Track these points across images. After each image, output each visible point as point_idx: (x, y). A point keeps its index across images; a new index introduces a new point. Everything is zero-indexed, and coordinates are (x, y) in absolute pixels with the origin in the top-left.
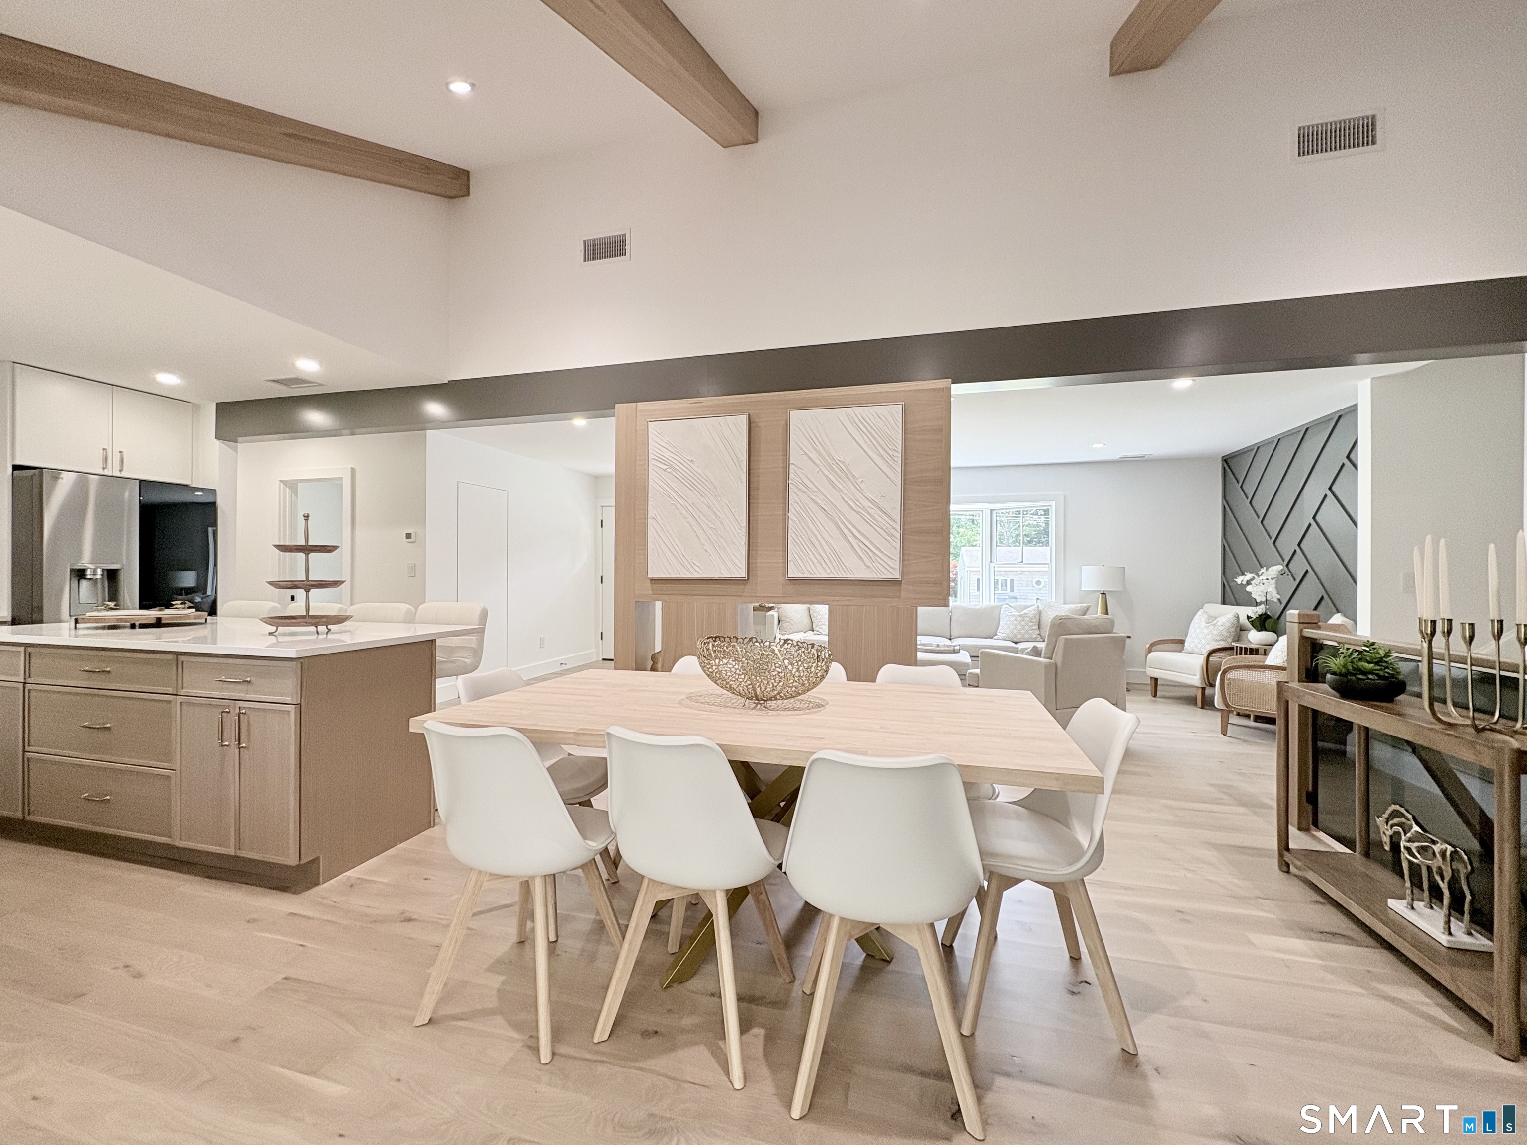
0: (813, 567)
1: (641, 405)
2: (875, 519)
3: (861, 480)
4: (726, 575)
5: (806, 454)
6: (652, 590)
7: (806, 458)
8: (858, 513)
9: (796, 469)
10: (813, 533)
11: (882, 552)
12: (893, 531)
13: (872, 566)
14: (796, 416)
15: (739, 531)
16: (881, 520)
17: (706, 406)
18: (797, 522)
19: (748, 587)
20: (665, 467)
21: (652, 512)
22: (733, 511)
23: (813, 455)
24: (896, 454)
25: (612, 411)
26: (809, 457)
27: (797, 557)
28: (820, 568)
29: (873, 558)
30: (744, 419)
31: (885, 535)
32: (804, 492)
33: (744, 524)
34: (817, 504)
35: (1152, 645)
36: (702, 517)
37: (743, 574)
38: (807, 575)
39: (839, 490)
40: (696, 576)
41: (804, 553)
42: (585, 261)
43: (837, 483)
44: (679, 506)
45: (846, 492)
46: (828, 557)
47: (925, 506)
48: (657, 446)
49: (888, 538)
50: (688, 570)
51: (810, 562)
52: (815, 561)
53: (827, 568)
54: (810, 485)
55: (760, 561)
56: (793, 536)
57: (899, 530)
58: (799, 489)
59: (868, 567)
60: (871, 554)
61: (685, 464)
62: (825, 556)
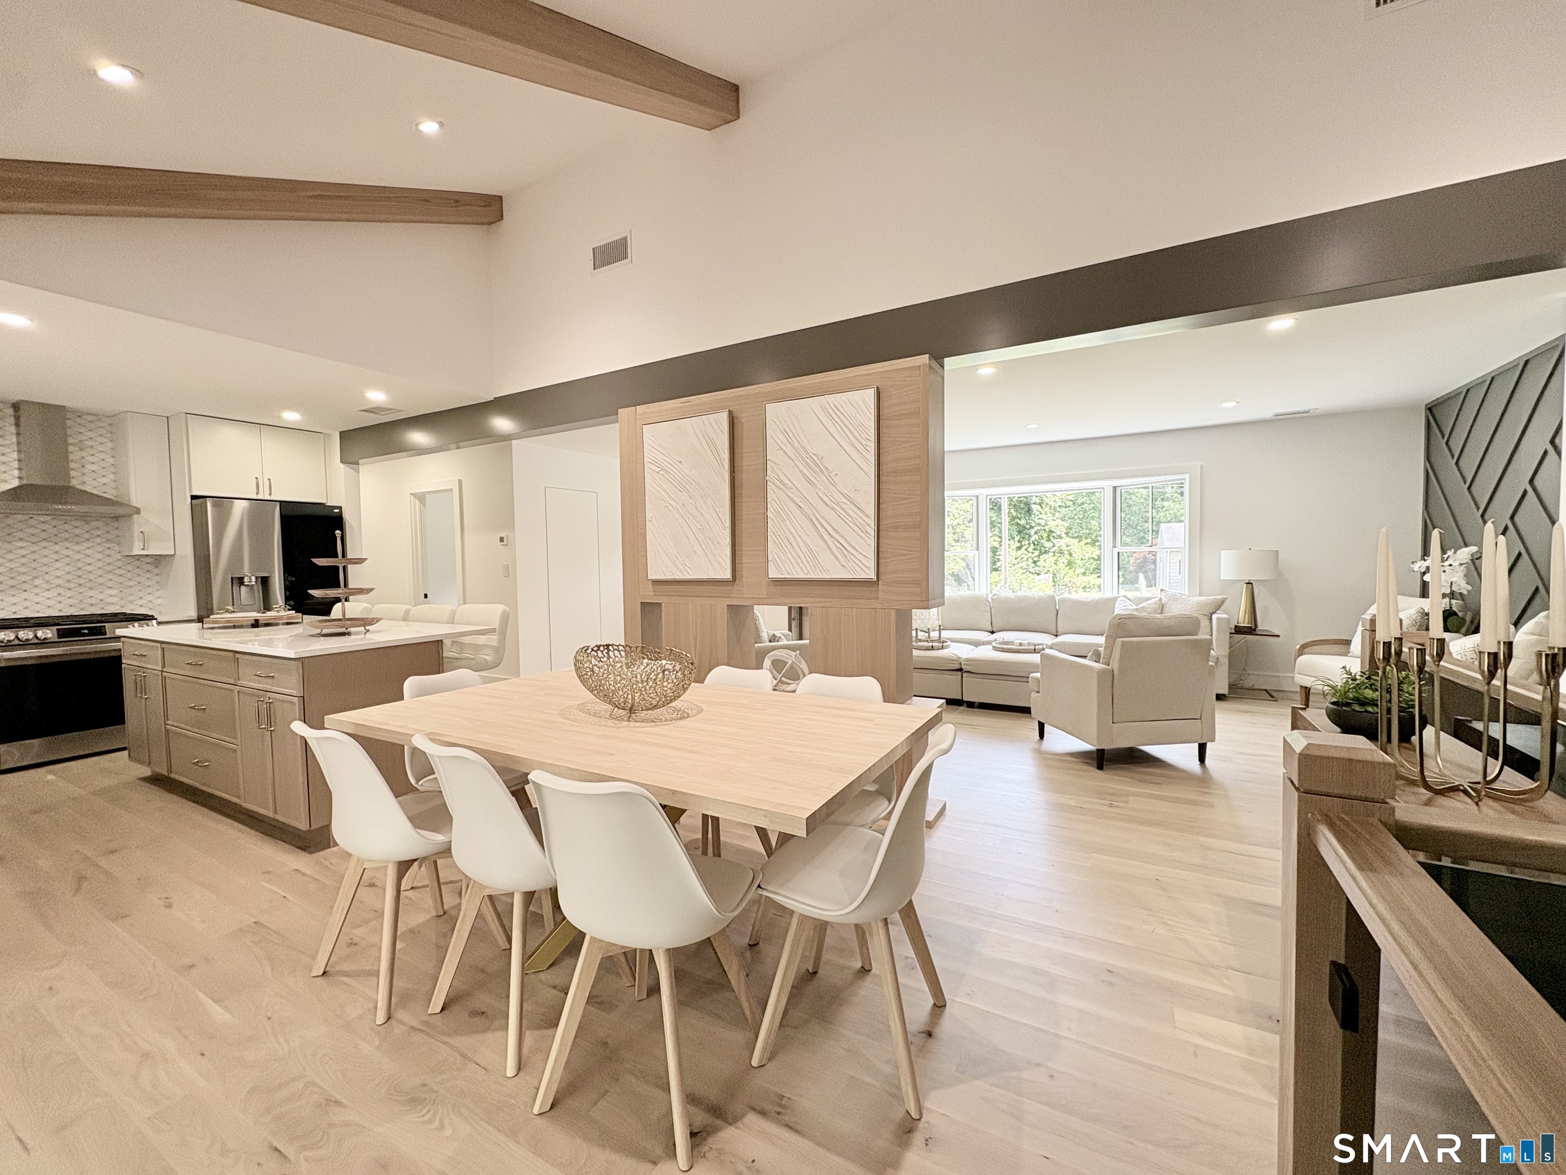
0: (791, 567)
1: (640, 409)
2: (848, 514)
3: (835, 473)
4: (713, 576)
5: (781, 449)
6: (654, 591)
7: (782, 453)
8: (832, 508)
9: (772, 464)
10: (790, 532)
11: (857, 550)
12: (868, 528)
13: (845, 565)
14: (772, 409)
15: (724, 531)
16: (855, 516)
17: (694, 405)
18: (775, 520)
19: (734, 587)
20: (659, 469)
21: (649, 515)
22: (717, 511)
23: (788, 449)
24: (869, 443)
25: (615, 417)
26: (785, 452)
27: (776, 557)
28: (797, 568)
29: (849, 558)
30: (724, 417)
31: (859, 531)
32: (781, 489)
33: (728, 524)
34: (793, 501)
35: (1304, 647)
36: (691, 518)
37: (729, 575)
38: (786, 576)
39: (813, 484)
40: (688, 577)
41: (782, 553)
42: (595, 269)
43: (811, 478)
44: (670, 508)
45: (820, 487)
46: (805, 557)
47: (904, 499)
48: (651, 448)
49: (863, 535)
50: (681, 571)
51: (789, 563)
52: (793, 561)
53: (804, 568)
54: (786, 481)
55: (745, 560)
56: (772, 535)
57: (873, 526)
58: (777, 486)
60: (846, 553)
61: (675, 466)
62: (802, 556)
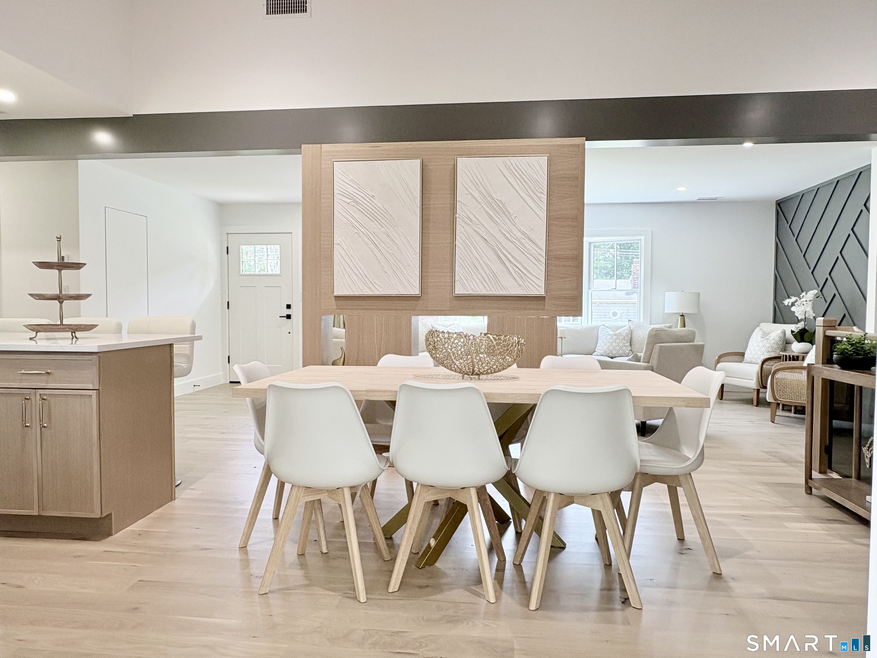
0: (476, 285)
1: (325, 147)
2: (525, 247)
3: (514, 216)
4: (403, 292)
5: (470, 193)
6: (337, 306)
7: (470, 197)
8: (512, 242)
9: (462, 205)
10: (476, 258)
11: (531, 274)
12: (540, 257)
13: (523, 285)
14: (462, 162)
15: (415, 256)
16: (531, 248)
17: (383, 150)
18: (463, 249)
19: (421, 302)
20: (349, 201)
21: (337, 239)
23: (476, 194)
24: (542, 196)
25: (299, 150)
26: (472, 196)
27: (462, 277)
28: (481, 286)
29: (525, 279)
30: (418, 162)
31: (533, 260)
32: (468, 225)
33: (418, 250)
34: (479, 234)
36: (382, 244)
37: (416, 291)
38: (471, 292)
39: (496, 223)
41: (468, 274)
42: (268, 14)
43: (495, 218)
44: (361, 234)
45: (503, 225)
46: (488, 277)
47: (565, 238)
48: (342, 182)
49: (536, 263)
50: (370, 288)
51: (474, 282)
52: (477, 281)
53: (487, 286)
54: (474, 219)
55: (432, 280)
56: (459, 260)
57: (544, 256)
58: (464, 222)
59: (520, 285)
60: (523, 275)
61: (367, 199)
62: (485, 277)
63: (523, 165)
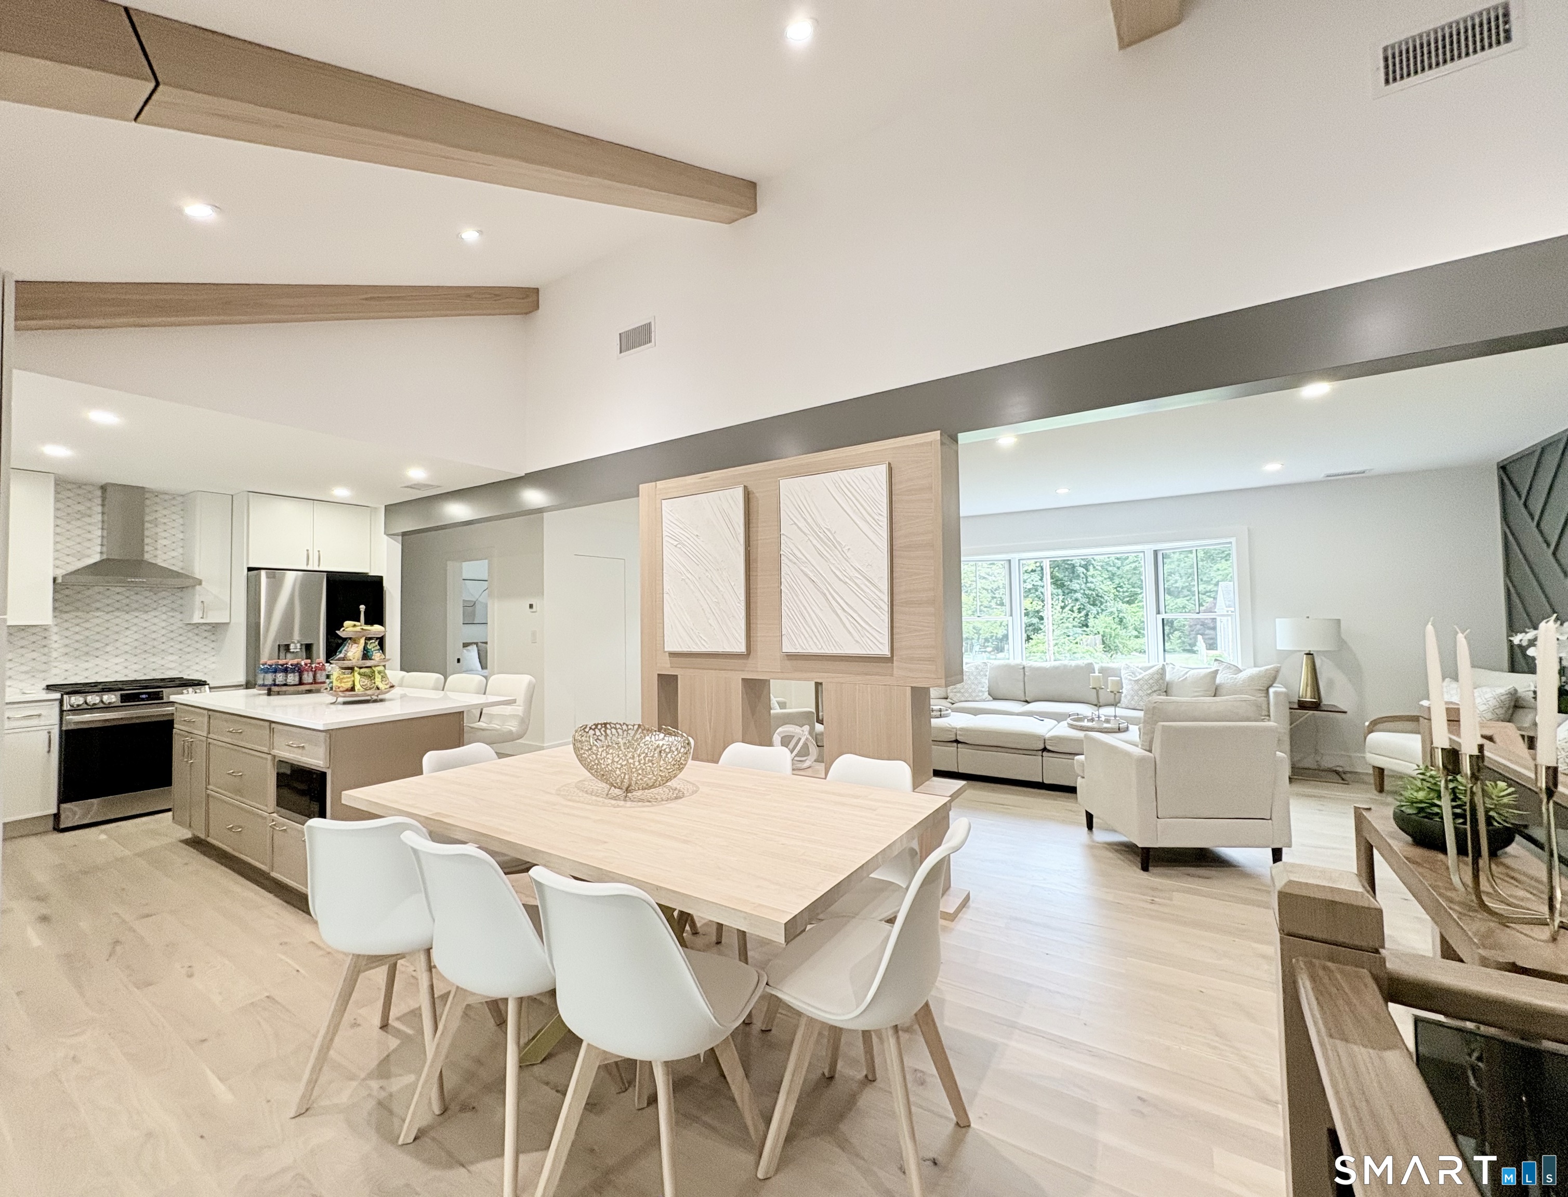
0: (805, 642)
1: (660, 484)
2: (862, 590)
3: (847, 548)
4: (728, 649)
5: (795, 524)
6: (670, 663)
7: (796, 528)
8: (845, 583)
9: (786, 539)
10: (804, 606)
11: (870, 626)
12: (881, 603)
13: (861, 642)
14: (785, 484)
15: (738, 605)
16: (867, 590)
18: (789, 594)
19: (750, 661)
20: (676, 543)
21: (666, 588)
22: (733, 584)
23: (802, 524)
24: (881, 518)
25: (637, 492)
26: (799, 527)
27: (790, 631)
28: (811, 643)
29: (862, 633)
30: (739, 493)
31: (873, 607)
32: (795, 563)
33: (742, 597)
34: (806, 575)
36: (707, 591)
37: (742, 649)
38: (800, 650)
39: (827, 560)
40: (703, 650)
41: (796, 627)
42: (621, 352)
43: (825, 553)
44: (687, 580)
45: (833, 562)
46: (819, 632)
47: (916, 574)
48: (669, 522)
49: (877, 611)
50: (696, 644)
51: (802, 637)
52: (807, 636)
53: (818, 643)
54: (799, 555)
56: (786, 609)
57: (887, 601)
58: (790, 561)
59: (857, 642)
60: (859, 628)
61: (692, 539)
62: (815, 630)
63: (856, 481)
